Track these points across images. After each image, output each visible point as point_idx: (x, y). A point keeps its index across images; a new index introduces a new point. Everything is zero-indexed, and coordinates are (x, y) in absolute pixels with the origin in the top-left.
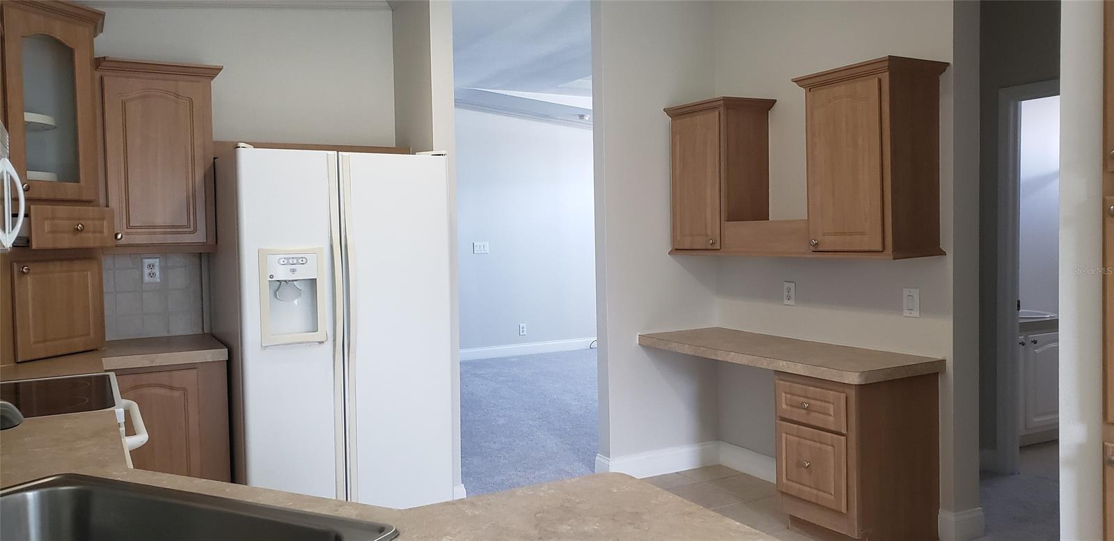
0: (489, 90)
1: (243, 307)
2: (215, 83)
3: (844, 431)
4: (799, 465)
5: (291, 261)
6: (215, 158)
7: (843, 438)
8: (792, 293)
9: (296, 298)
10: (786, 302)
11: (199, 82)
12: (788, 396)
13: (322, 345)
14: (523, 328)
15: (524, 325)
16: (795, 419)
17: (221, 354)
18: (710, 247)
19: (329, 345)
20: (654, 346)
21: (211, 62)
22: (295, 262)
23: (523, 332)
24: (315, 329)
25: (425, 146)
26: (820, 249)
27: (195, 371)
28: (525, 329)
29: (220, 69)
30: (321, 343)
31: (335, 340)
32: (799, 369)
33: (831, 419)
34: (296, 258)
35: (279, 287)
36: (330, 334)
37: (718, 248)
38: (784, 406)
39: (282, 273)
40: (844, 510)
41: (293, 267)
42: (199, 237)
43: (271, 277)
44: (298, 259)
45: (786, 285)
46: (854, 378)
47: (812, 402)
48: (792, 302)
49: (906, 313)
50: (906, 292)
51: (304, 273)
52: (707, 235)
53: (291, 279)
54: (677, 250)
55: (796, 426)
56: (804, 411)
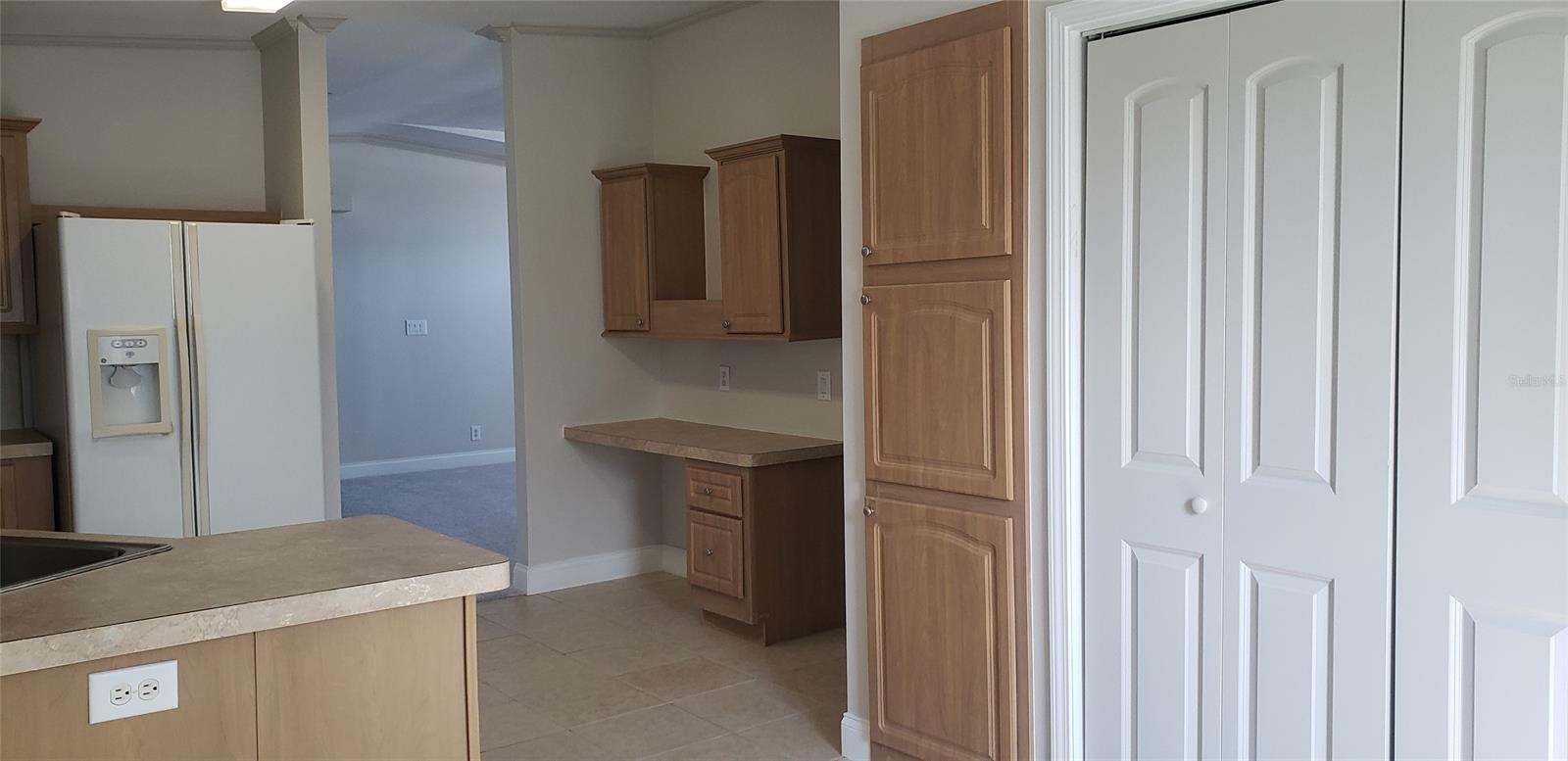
0: (421, 126)
1: (70, 397)
2: (32, 136)
3: (740, 515)
4: (705, 553)
5: (127, 344)
6: (34, 225)
7: (740, 522)
8: (727, 379)
9: (136, 385)
10: (721, 388)
11: (10, 136)
12: (696, 483)
13: (166, 438)
14: (476, 431)
15: (478, 428)
16: (701, 506)
17: (44, 449)
18: (639, 328)
19: (174, 438)
20: (581, 439)
21: (28, 114)
22: (132, 344)
23: (476, 436)
24: (158, 420)
25: (295, 213)
26: (734, 331)
27: (12, 468)
28: (479, 433)
29: (37, 122)
30: (167, 434)
31: (181, 432)
32: (703, 454)
33: (729, 503)
34: (133, 340)
35: (113, 373)
36: (176, 424)
37: (647, 329)
38: (692, 494)
39: (118, 357)
40: (741, 596)
41: (130, 350)
42: (16, 316)
43: (104, 361)
44: (135, 341)
45: (722, 369)
46: (746, 461)
47: (715, 487)
48: (727, 388)
49: (820, 397)
50: (820, 374)
51: (143, 357)
52: (637, 315)
53: (128, 363)
54: (610, 332)
55: (701, 513)
56: (708, 498)
